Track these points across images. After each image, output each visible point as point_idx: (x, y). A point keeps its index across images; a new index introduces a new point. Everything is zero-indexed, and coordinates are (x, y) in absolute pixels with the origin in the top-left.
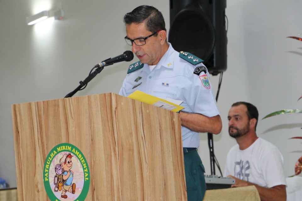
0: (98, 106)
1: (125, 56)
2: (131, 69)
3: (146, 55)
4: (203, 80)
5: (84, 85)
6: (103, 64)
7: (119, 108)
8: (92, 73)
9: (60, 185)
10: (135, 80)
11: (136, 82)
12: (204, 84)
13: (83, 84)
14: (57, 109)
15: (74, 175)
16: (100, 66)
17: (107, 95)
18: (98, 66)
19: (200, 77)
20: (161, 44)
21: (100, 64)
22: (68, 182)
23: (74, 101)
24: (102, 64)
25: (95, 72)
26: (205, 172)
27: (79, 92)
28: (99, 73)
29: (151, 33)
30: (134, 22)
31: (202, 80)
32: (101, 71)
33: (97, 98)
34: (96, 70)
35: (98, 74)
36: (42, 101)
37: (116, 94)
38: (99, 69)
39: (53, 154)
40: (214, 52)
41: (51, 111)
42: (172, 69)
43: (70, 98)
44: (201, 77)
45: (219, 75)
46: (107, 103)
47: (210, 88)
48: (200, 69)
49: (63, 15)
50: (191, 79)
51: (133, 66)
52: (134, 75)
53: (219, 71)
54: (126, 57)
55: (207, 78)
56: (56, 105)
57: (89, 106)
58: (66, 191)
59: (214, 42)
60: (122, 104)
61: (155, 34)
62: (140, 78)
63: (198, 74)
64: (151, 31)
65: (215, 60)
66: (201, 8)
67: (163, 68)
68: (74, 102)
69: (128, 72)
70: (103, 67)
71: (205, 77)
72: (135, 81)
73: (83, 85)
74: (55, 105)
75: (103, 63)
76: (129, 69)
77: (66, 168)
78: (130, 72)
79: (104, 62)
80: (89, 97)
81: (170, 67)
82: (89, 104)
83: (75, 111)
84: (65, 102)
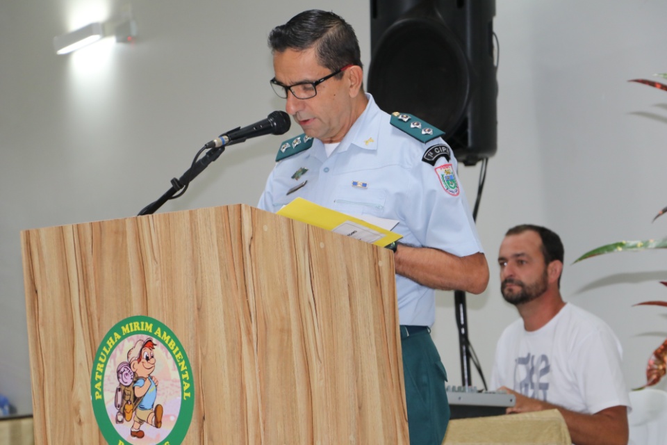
0: (211, 234)
1: (273, 123)
2: (283, 150)
3: (317, 120)
4: (443, 176)
5: (181, 187)
6: (223, 142)
7: (258, 238)
8: (200, 160)
9: (129, 407)
10: (292, 175)
11: (294, 180)
12: (444, 185)
13: (180, 185)
14: (120, 239)
15: (160, 386)
16: (217, 146)
17: (231, 209)
18: (211, 145)
19: (435, 169)
20: (350, 96)
21: (218, 142)
22: (146, 403)
23: (158, 223)
24: (220, 140)
25: (205, 158)
26: (447, 381)
27: (169, 202)
28: (214, 160)
29: (328, 72)
30: (291, 47)
31: (441, 177)
32: (218, 156)
33: (209, 216)
34: (207, 153)
35: (212, 163)
36: (87, 223)
37: (251, 208)
38: (214, 152)
39: (114, 339)
40: (469, 115)
41: (108, 244)
42: (373, 152)
43: (150, 216)
44: (438, 170)
45: (479, 164)
46: (231, 226)
47: (458, 194)
48: (437, 150)
49: (134, 32)
50: (417, 172)
51: (288, 145)
52: (291, 164)
53: (480, 155)
54: (274, 125)
55: (451, 171)
56: (120, 232)
57: (192, 234)
58: (141, 422)
59: (468, 92)
60: (266, 228)
61: (337, 73)
62: (304, 171)
63: (433, 163)
64: (328, 66)
65: (469, 131)
66: (440, 15)
67: (355, 149)
68: (158, 226)
69: (277, 157)
70: (223, 148)
71: (447, 169)
72: (293, 177)
73: (178, 186)
74: (117, 232)
75: (223, 139)
76: (280, 151)
77: (141, 369)
78: (281, 157)
79: (226, 137)
80: (191, 213)
81: (370, 146)
82: (191, 229)
83: (160, 245)
84: (140, 225)
